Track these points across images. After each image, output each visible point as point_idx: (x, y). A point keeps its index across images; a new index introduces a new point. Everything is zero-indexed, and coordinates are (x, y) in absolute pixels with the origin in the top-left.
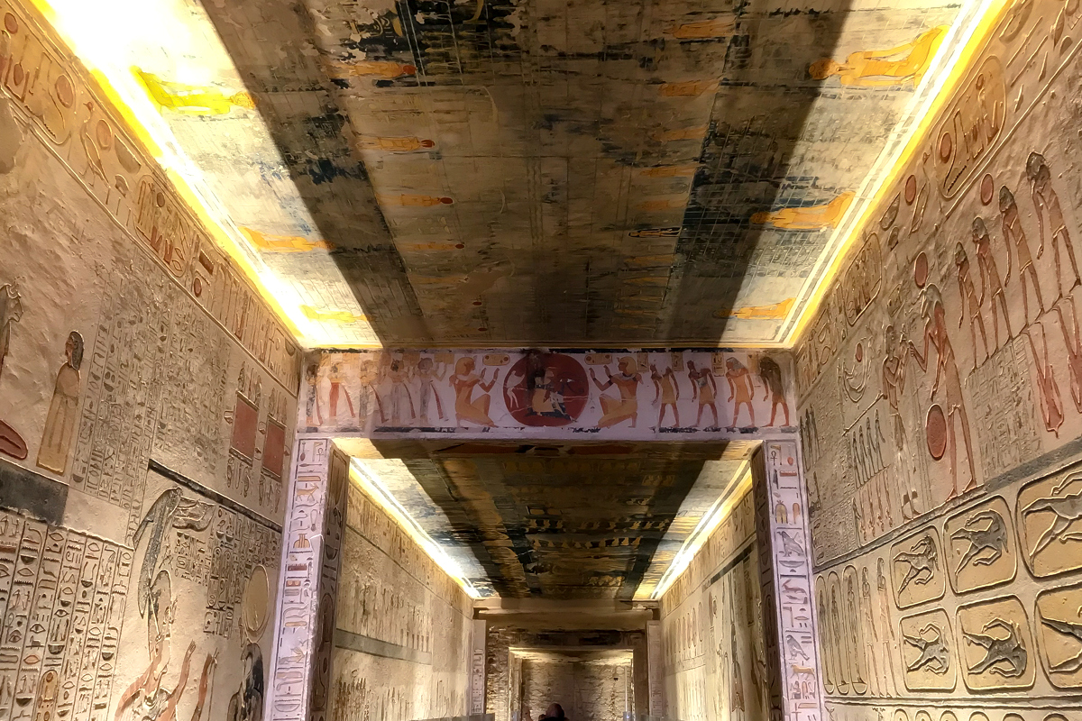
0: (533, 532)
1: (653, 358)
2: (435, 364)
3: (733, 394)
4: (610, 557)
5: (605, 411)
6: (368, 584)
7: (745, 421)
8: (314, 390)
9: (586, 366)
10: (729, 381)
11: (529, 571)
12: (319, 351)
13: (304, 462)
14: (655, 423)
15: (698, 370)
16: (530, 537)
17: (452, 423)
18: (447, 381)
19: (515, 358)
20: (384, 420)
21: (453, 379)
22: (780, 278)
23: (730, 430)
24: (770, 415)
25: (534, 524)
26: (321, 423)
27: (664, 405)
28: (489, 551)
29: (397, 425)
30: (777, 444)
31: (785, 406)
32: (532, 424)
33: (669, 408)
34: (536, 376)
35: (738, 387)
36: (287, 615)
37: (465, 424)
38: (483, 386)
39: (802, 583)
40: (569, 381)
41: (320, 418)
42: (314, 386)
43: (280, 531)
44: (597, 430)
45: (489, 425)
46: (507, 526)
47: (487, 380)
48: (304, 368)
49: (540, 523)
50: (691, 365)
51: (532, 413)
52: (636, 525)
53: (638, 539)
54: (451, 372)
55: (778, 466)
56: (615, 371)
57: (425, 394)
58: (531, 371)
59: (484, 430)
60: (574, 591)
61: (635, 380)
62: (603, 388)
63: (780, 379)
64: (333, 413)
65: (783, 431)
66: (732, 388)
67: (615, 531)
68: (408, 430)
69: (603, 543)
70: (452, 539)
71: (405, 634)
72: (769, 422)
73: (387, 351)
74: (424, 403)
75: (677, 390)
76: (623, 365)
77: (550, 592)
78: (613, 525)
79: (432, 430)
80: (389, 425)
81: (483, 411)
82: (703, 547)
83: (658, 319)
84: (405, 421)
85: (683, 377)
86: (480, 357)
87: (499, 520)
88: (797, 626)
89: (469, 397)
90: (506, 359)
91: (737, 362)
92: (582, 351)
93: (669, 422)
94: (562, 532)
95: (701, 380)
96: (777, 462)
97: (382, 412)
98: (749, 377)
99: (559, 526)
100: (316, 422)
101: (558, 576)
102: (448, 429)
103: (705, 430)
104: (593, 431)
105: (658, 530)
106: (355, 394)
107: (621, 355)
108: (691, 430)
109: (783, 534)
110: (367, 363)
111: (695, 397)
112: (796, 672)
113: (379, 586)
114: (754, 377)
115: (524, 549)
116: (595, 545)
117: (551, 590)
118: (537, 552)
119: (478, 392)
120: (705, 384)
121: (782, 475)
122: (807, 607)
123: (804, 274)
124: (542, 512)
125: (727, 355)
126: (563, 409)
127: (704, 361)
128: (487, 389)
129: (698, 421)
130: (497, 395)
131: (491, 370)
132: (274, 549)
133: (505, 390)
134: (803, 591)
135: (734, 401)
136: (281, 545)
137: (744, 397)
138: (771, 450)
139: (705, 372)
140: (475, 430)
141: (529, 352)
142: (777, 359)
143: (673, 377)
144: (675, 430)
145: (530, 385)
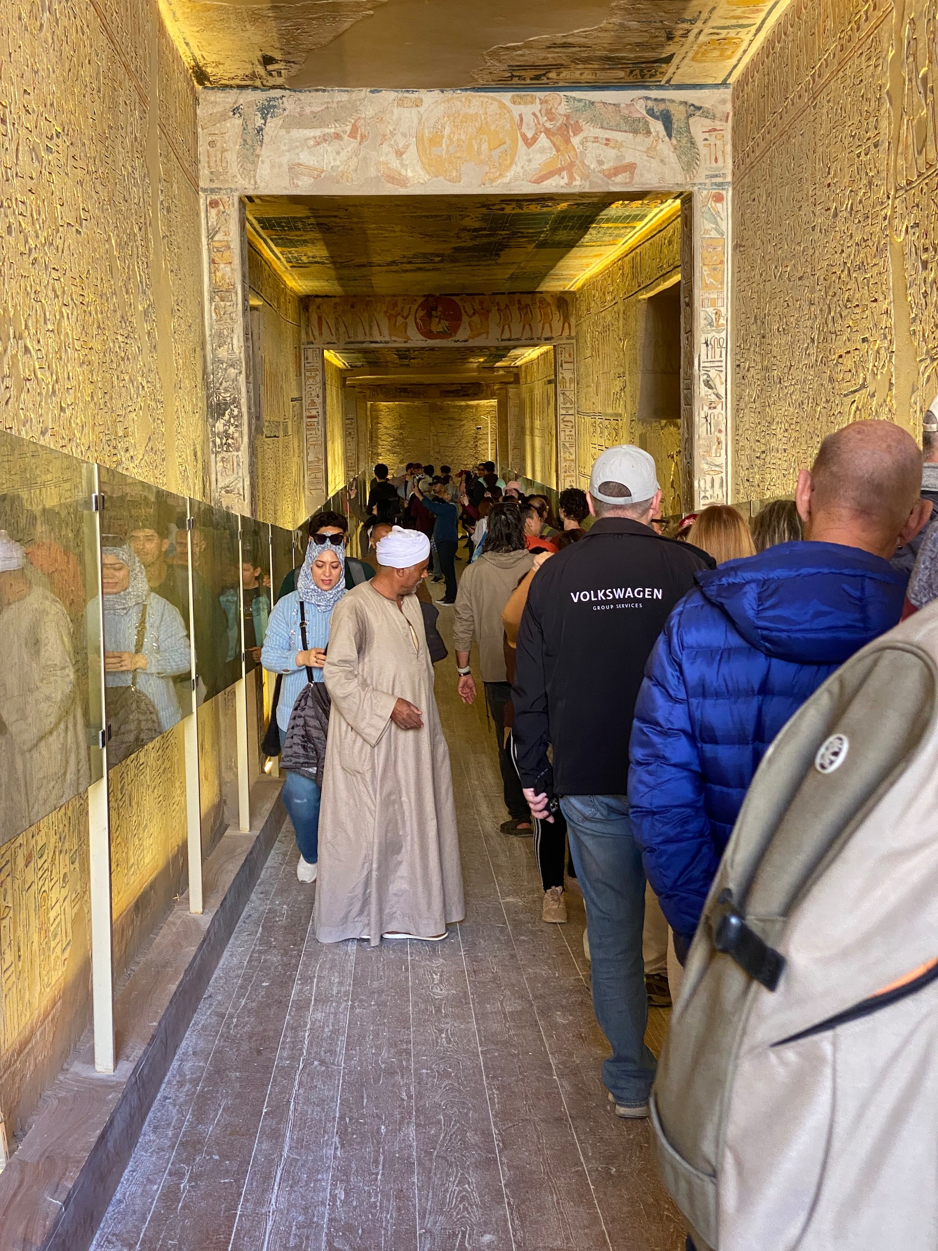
2: (375, 304)
3: (541, 318)
5: (472, 329)
10: (540, 310)
12: (309, 296)
14: (499, 336)
15: (523, 304)
17: (387, 339)
18: (382, 314)
19: (420, 300)
20: (349, 337)
21: (386, 312)
23: (538, 339)
24: (561, 330)
26: (315, 339)
27: (504, 326)
29: (357, 340)
31: (569, 324)
33: (506, 327)
34: (432, 310)
35: (545, 314)
37: (394, 338)
38: (403, 317)
40: (451, 313)
41: (314, 336)
42: (309, 318)
44: (467, 341)
45: (407, 340)
47: (405, 313)
50: (519, 302)
51: (431, 332)
56: (477, 307)
57: (371, 321)
59: (405, 342)
61: (488, 312)
62: (470, 317)
63: (567, 310)
64: (321, 334)
65: (567, 339)
66: (541, 315)
68: (363, 342)
72: (560, 334)
73: (347, 295)
74: (371, 327)
75: (511, 317)
76: (481, 303)
79: (376, 342)
80: (352, 340)
81: (404, 331)
84: (360, 338)
85: (515, 309)
86: (400, 300)
88: (567, 439)
89: (395, 322)
91: (545, 299)
92: (458, 295)
93: (506, 335)
95: (525, 311)
97: (347, 332)
98: (551, 308)
100: (312, 339)
104: (465, 341)
106: (331, 321)
107: (480, 297)
109: (563, 394)
110: (336, 304)
111: (521, 321)
114: (553, 308)
119: (400, 319)
120: (526, 313)
122: (573, 430)
125: (539, 295)
126: (448, 329)
127: (526, 299)
129: (522, 334)
130: (411, 321)
131: (407, 307)
133: (416, 319)
135: (542, 322)
137: (548, 319)
139: (527, 306)
140: (400, 342)
142: (566, 297)
143: (509, 309)
144: (509, 340)
145: (429, 315)
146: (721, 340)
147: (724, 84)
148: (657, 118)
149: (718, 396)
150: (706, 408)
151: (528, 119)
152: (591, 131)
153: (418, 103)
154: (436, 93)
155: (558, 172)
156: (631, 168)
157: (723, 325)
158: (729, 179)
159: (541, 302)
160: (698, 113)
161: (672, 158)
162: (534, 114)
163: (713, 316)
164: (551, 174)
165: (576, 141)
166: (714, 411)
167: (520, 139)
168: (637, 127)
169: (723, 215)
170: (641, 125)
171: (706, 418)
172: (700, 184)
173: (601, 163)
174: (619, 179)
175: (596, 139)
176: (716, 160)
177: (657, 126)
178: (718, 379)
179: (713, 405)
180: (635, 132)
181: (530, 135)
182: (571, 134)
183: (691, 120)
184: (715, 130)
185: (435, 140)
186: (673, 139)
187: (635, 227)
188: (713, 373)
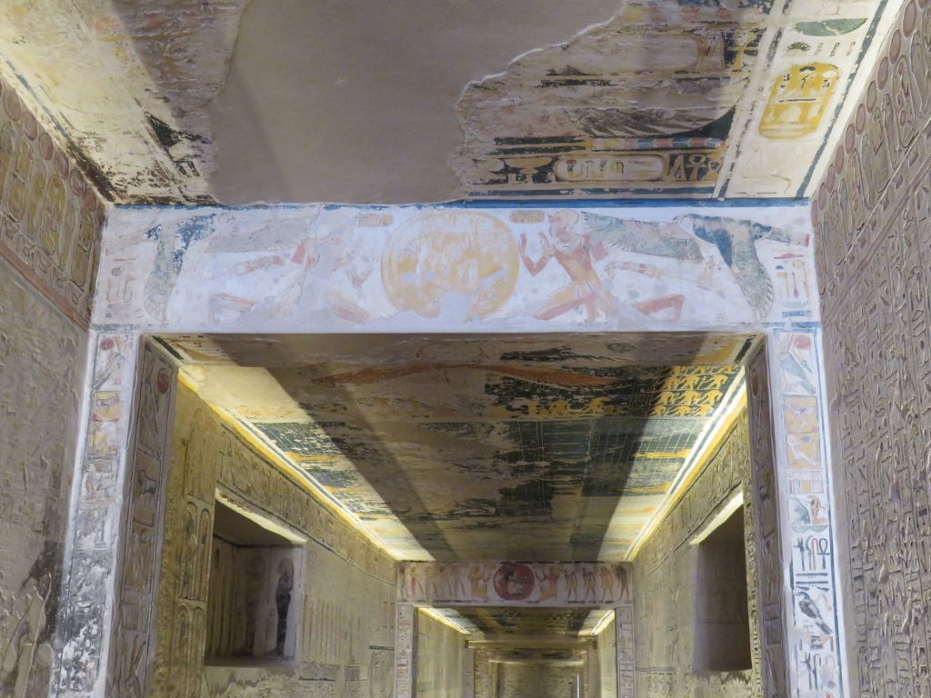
1: (566, 566)
2: (460, 569)
3: (603, 584)
5: (542, 592)
7: (607, 599)
8: (404, 580)
9: (533, 571)
10: (602, 577)
12: (405, 561)
13: (401, 616)
14: (566, 598)
15: (587, 572)
17: (470, 598)
18: (466, 578)
19: (499, 566)
20: (437, 596)
21: (469, 576)
23: (601, 602)
24: (620, 595)
26: (408, 597)
27: (570, 589)
29: (444, 599)
31: (627, 590)
32: (507, 599)
33: (573, 592)
34: (509, 575)
35: (606, 580)
37: (476, 598)
38: (483, 580)
40: (525, 577)
41: (407, 595)
43: (393, 650)
44: (539, 602)
45: (487, 599)
50: (584, 570)
51: (507, 594)
54: (468, 573)
56: (547, 572)
57: (456, 583)
58: (507, 573)
59: (485, 601)
60: (536, 632)
61: (557, 577)
62: (541, 581)
63: (625, 577)
64: (414, 593)
65: (626, 602)
66: (603, 581)
68: (449, 601)
72: (619, 598)
73: (437, 562)
74: (456, 588)
75: (577, 582)
76: (551, 570)
77: (519, 633)
79: (460, 601)
80: (440, 599)
81: (484, 592)
84: (447, 597)
85: (579, 576)
86: (481, 565)
87: (487, 613)
89: (477, 585)
90: (495, 566)
91: (605, 568)
92: (531, 563)
93: (572, 598)
95: (588, 577)
98: (611, 576)
100: (405, 596)
104: (537, 602)
106: (423, 583)
107: (550, 565)
108: (583, 602)
109: (623, 652)
110: (428, 568)
111: (585, 586)
115: (502, 620)
119: (481, 583)
120: (590, 579)
125: (601, 565)
126: (522, 592)
127: (590, 567)
128: (486, 581)
129: (586, 597)
130: (490, 584)
133: (494, 582)
135: (603, 588)
136: (394, 656)
137: (608, 585)
139: (590, 573)
141: (506, 563)
143: (575, 576)
144: (575, 602)
145: (507, 579)
146: (823, 543)
147: (799, 199)
148: (710, 240)
149: (824, 628)
150: (806, 647)
151: (533, 239)
152: (619, 255)
153: (385, 222)
154: (411, 210)
155: (575, 305)
156: (676, 301)
157: (823, 519)
158: (816, 317)
159: (602, 570)
160: (766, 234)
161: (733, 289)
162: (541, 234)
163: (809, 507)
164: (564, 308)
165: (598, 266)
166: (819, 651)
167: (521, 263)
168: (681, 250)
169: (813, 365)
170: (688, 247)
171: (807, 662)
172: (776, 324)
173: (634, 294)
174: (661, 315)
175: (626, 266)
176: (796, 293)
177: (711, 251)
178: (822, 600)
179: (817, 642)
180: (681, 256)
181: (535, 259)
182: (593, 259)
183: (758, 243)
184: (790, 256)
185: (407, 265)
186: (734, 266)
187: (682, 461)
188: (814, 593)
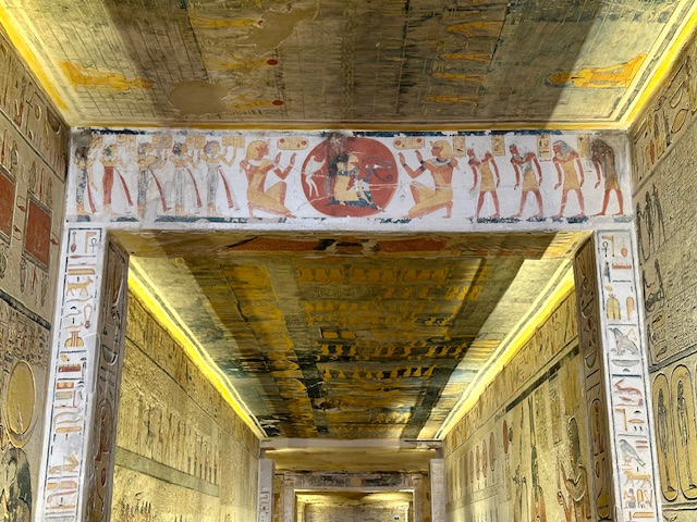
0: (325, 360)
1: (471, 142)
2: (223, 148)
3: (560, 180)
4: (400, 389)
5: (417, 200)
6: (153, 405)
7: (573, 209)
8: (85, 174)
9: (394, 151)
10: (557, 165)
11: (317, 408)
12: (88, 131)
13: (75, 253)
15: (521, 154)
16: (320, 366)
17: (244, 213)
18: (236, 166)
19: (315, 141)
20: (165, 209)
21: (243, 164)
22: (635, 23)
24: (602, 203)
25: (325, 351)
26: (94, 211)
27: (482, 194)
28: (278, 383)
29: (181, 214)
30: (609, 235)
31: (619, 192)
32: (334, 214)
34: (338, 161)
35: (567, 172)
36: (58, 420)
38: (278, 172)
39: (636, 383)
40: (376, 166)
41: (92, 205)
42: (85, 171)
43: (49, 327)
44: (408, 221)
45: (286, 215)
46: (298, 353)
47: (283, 165)
48: (72, 150)
49: (332, 349)
50: (513, 149)
51: (334, 202)
52: (432, 352)
53: (431, 369)
54: (241, 156)
55: (609, 259)
56: (428, 156)
57: (212, 180)
59: (280, 221)
60: (360, 429)
61: (451, 166)
63: (614, 164)
65: (616, 221)
66: (560, 175)
67: (410, 358)
68: (194, 220)
69: (394, 374)
70: (241, 368)
71: (192, 462)
72: (601, 211)
75: (498, 176)
76: (436, 150)
77: (336, 431)
78: (408, 351)
79: (221, 220)
81: (278, 199)
82: (497, 377)
83: (482, 88)
85: (504, 162)
86: (274, 141)
87: (289, 345)
88: (631, 430)
89: (262, 185)
90: (304, 143)
91: (565, 145)
92: (390, 134)
93: (488, 211)
94: (354, 360)
95: (525, 165)
96: (609, 253)
97: (163, 200)
98: (578, 162)
99: (352, 352)
100: (88, 210)
101: (346, 413)
102: (239, 219)
103: (529, 220)
104: (403, 222)
105: (453, 357)
106: (132, 179)
108: (513, 220)
111: (518, 185)
112: (630, 477)
113: (164, 410)
114: (585, 161)
115: (314, 381)
116: (387, 375)
117: (337, 427)
118: (328, 384)
119: (272, 179)
120: (528, 170)
121: (615, 267)
122: (643, 410)
123: (663, 18)
124: (335, 335)
125: (553, 138)
126: (369, 199)
127: (528, 143)
128: (283, 175)
129: (521, 210)
130: (294, 182)
131: (287, 154)
132: (41, 345)
133: (303, 177)
134: (638, 392)
135: (561, 188)
136: (51, 343)
137: (572, 184)
138: (602, 241)
139: (530, 156)
141: (331, 135)
142: (610, 141)
143: (493, 162)
